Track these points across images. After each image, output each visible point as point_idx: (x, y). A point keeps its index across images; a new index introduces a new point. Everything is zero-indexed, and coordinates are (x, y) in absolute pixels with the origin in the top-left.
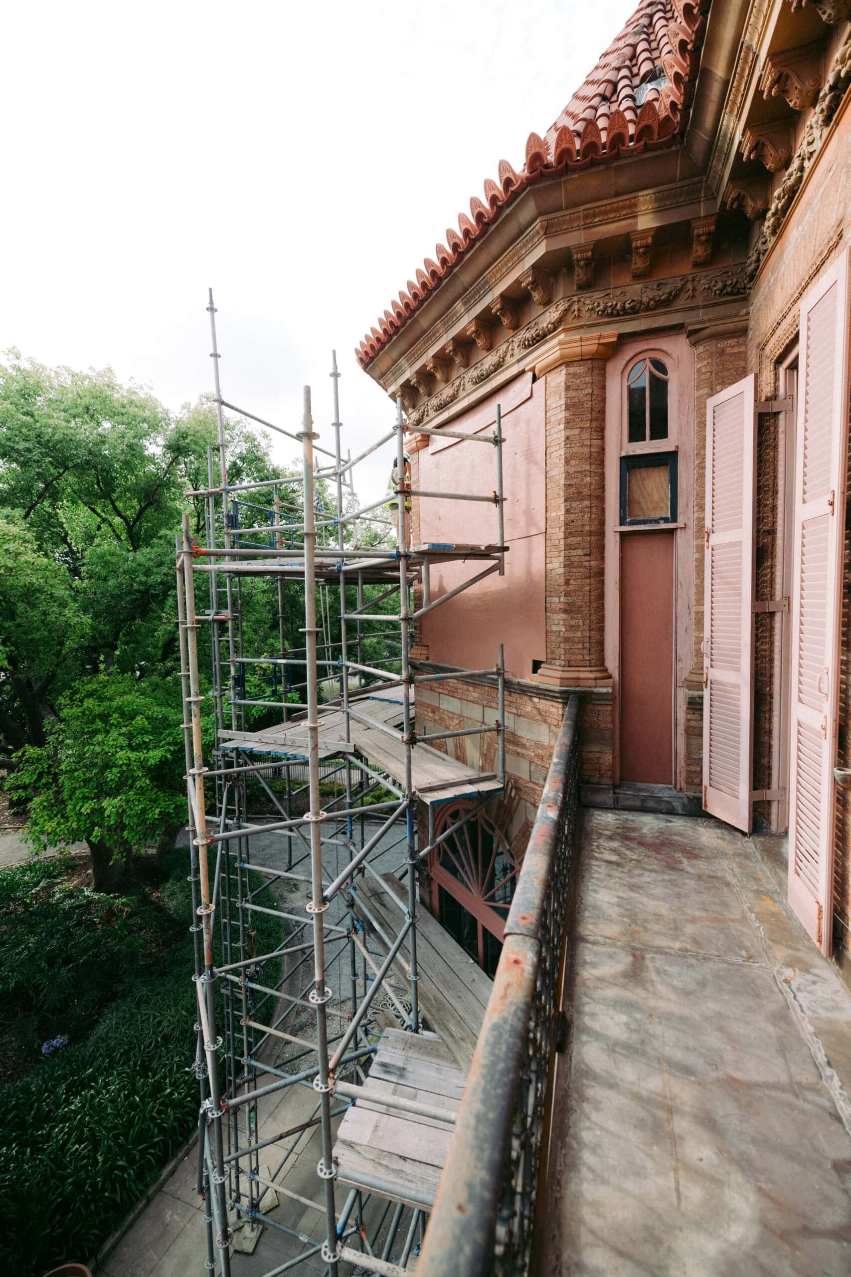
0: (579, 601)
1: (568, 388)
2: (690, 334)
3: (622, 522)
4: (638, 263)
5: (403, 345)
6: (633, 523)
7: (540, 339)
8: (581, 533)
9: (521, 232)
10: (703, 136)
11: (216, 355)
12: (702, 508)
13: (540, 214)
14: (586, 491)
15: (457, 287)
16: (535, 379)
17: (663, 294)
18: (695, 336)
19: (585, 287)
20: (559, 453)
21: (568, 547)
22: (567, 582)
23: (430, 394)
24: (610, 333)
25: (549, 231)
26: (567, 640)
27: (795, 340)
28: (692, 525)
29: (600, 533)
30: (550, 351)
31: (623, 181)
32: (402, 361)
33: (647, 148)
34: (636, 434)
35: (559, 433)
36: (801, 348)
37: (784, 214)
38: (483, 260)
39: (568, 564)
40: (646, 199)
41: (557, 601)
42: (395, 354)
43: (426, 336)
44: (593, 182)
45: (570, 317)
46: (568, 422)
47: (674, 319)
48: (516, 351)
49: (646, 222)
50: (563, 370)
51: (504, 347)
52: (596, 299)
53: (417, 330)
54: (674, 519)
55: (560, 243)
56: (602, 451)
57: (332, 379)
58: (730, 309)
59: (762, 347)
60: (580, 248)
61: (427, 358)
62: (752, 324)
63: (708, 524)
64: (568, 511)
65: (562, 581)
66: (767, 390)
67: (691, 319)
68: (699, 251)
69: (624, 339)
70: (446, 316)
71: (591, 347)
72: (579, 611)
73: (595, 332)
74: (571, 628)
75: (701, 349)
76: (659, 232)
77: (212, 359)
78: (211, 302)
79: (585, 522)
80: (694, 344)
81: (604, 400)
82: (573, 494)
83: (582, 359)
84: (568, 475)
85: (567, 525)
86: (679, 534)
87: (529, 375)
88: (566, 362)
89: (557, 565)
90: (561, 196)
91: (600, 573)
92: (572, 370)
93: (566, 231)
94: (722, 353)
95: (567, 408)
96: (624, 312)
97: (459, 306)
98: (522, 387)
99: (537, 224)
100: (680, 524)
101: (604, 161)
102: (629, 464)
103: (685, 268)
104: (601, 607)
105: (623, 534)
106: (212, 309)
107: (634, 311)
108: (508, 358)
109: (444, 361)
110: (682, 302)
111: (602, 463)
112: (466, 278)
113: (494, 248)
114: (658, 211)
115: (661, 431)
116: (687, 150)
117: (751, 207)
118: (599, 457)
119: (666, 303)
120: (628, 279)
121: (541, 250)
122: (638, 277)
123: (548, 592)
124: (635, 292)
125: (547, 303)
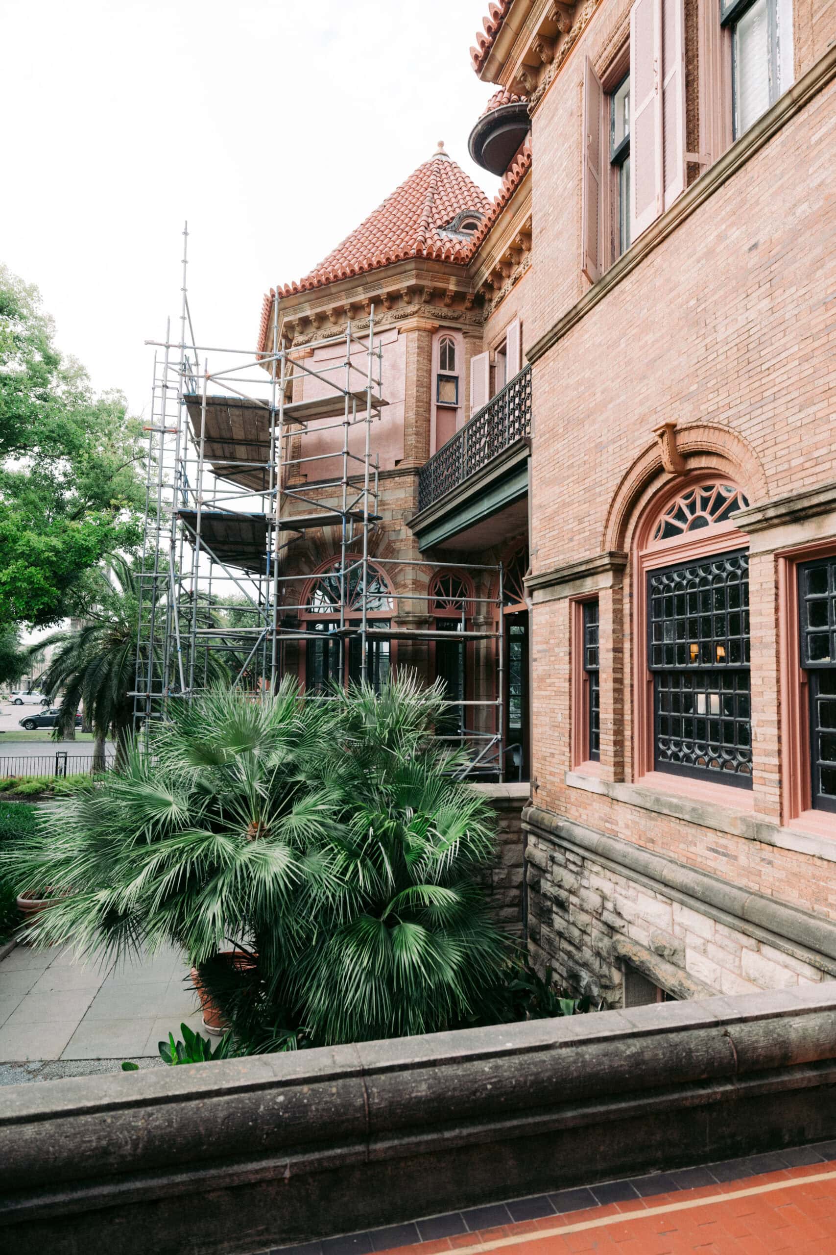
0: (421, 430)
1: (418, 340)
2: (465, 333)
3: (438, 401)
4: (447, 300)
5: (313, 296)
6: (442, 402)
7: (405, 316)
8: (422, 401)
9: (405, 272)
10: (474, 269)
11: (185, 262)
12: (468, 400)
13: (416, 269)
14: (425, 384)
15: (364, 281)
16: (399, 333)
17: (455, 315)
19: (426, 302)
20: (413, 367)
21: (417, 406)
22: (416, 422)
23: (318, 328)
24: (437, 323)
25: (418, 276)
26: (416, 447)
27: (505, 339)
28: (464, 407)
29: (429, 403)
30: (412, 322)
31: (447, 270)
32: (307, 304)
33: (456, 264)
34: (443, 367)
35: (414, 358)
36: (507, 341)
37: (499, 303)
38: (382, 275)
39: (417, 414)
40: (453, 279)
41: (410, 431)
42: (302, 299)
43: (331, 297)
44: (437, 267)
45: (420, 312)
46: (418, 354)
47: (459, 326)
48: (389, 319)
49: (452, 287)
50: (417, 333)
51: (382, 315)
52: (429, 308)
53: (327, 292)
54: (457, 404)
55: (421, 282)
58: (478, 328)
59: (489, 344)
60: (428, 287)
61: (328, 307)
62: (485, 336)
63: (471, 404)
64: (417, 391)
65: (414, 421)
66: (492, 359)
67: (466, 328)
68: (468, 304)
69: (442, 327)
70: (349, 292)
71: (429, 326)
72: (421, 435)
73: (430, 321)
74: (418, 442)
75: (467, 340)
76: (456, 292)
77: (183, 264)
78: (186, 229)
79: (424, 397)
80: (465, 338)
81: (431, 349)
82: (420, 384)
83: (425, 330)
84: (418, 376)
85: (417, 397)
86: (459, 410)
87: (396, 331)
88: (418, 329)
89: (412, 415)
90: (425, 267)
91: (429, 421)
92: (421, 333)
93: (425, 279)
94: (474, 343)
95: (418, 348)
96: (441, 317)
97: (360, 289)
98: (393, 335)
99: (414, 272)
100: (459, 406)
101: (443, 262)
102: (441, 378)
103: (462, 308)
104: (429, 436)
105: (438, 406)
106: (186, 234)
107: (445, 318)
108: (384, 320)
109: (339, 312)
110: (461, 320)
111: (430, 375)
112: (369, 279)
113: (390, 273)
114: (457, 285)
115: (452, 368)
116: (468, 270)
117: (487, 296)
118: (429, 371)
119: (456, 319)
120: (442, 305)
121: (413, 282)
122: (447, 306)
123: (406, 427)
124: (445, 311)
125: (409, 303)
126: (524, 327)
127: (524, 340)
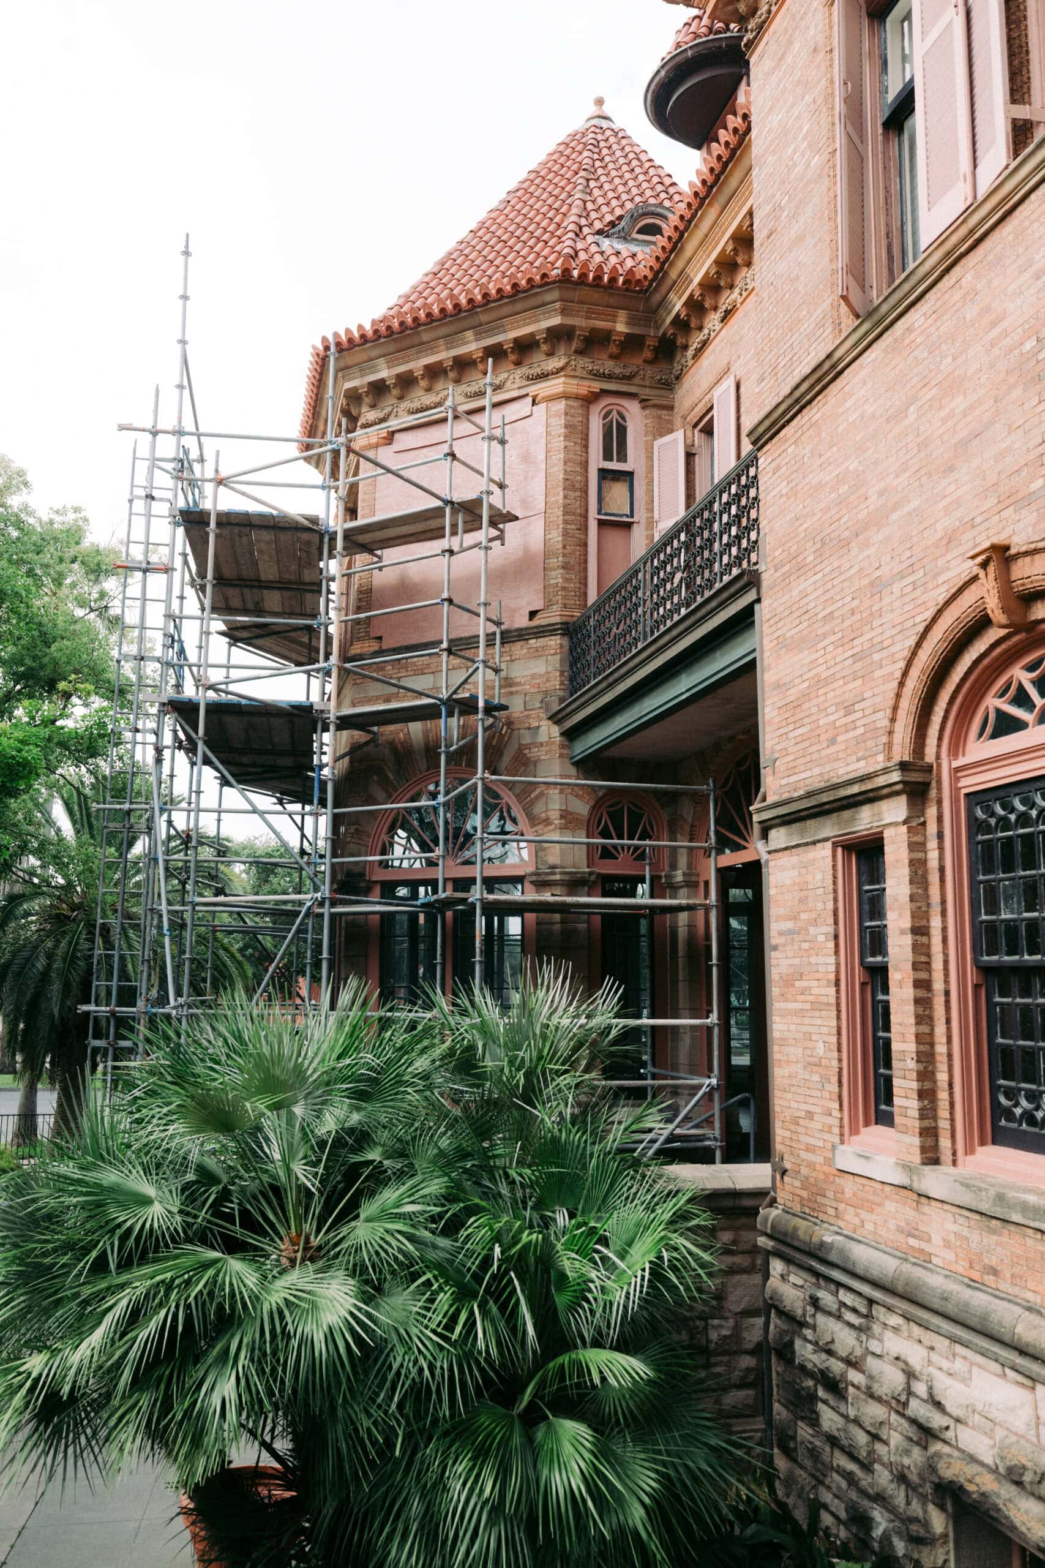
0: (572, 561)
1: (566, 414)
2: (642, 401)
3: (599, 513)
4: (613, 349)
5: (392, 347)
6: (606, 514)
7: (544, 376)
8: (574, 514)
9: (544, 305)
10: (657, 297)
12: (651, 510)
13: (561, 300)
14: (578, 485)
15: (474, 321)
16: (534, 403)
17: (627, 372)
18: (644, 403)
19: (579, 352)
20: (558, 457)
21: (565, 522)
22: (564, 547)
23: (401, 398)
24: (597, 386)
25: (563, 312)
26: (564, 588)
27: (711, 408)
28: (643, 521)
29: (585, 516)
30: (556, 385)
31: (612, 301)
32: (382, 360)
33: (627, 290)
34: (607, 457)
35: (559, 443)
36: (715, 412)
37: (700, 351)
38: (506, 310)
39: (566, 534)
40: (622, 315)
41: (553, 562)
42: (374, 353)
43: (421, 347)
44: (595, 295)
45: (569, 368)
46: (566, 436)
47: (633, 389)
48: (517, 380)
49: (621, 327)
50: (564, 402)
51: (505, 375)
52: (583, 362)
53: (416, 340)
54: (632, 516)
55: (570, 321)
56: (587, 461)
58: (663, 393)
59: (685, 418)
60: (582, 329)
61: (417, 365)
62: (676, 404)
63: (656, 517)
64: (565, 497)
65: (560, 546)
66: (689, 441)
67: (645, 392)
68: (648, 354)
69: (604, 393)
70: (451, 339)
71: (583, 391)
72: (570, 569)
73: (586, 383)
74: (566, 580)
75: (647, 412)
76: (627, 335)
77: (181, 302)
78: (187, 246)
79: (576, 506)
80: (643, 408)
81: (588, 428)
82: (569, 486)
83: (577, 397)
84: (565, 472)
85: (565, 506)
86: (635, 527)
87: (529, 400)
88: (566, 396)
89: (556, 537)
90: (575, 295)
91: (586, 545)
92: (570, 403)
93: (576, 316)
94: (660, 417)
95: (566, 427)
96: (604, 375)
97: (469, 335)
98: (523, 407)
99: (558, 305)
100: (635, 519)
101: (604, 287)
102: (604, 474)
103: (638, 361)
104: (586, 569)
105: (599, 520)
106: (187, 253)
107: (609, 377)
108: (509, 383)
109: (434, 372)
110: (636, 380)
111: (587, 470)
112: (484, 318)
113: (519, 306)
114: (628, 324)
115: (622, 457)
116: (648, 299)
117: (680, 341)
118: (585, 465)
119: (627, 378)
120: (605, 357)
121: (556, 321)
122: (612, 357)
123: (547, 555)
124: (609, 366)
125: (550, 354)
126: (742, 390)
127: (742, 410)
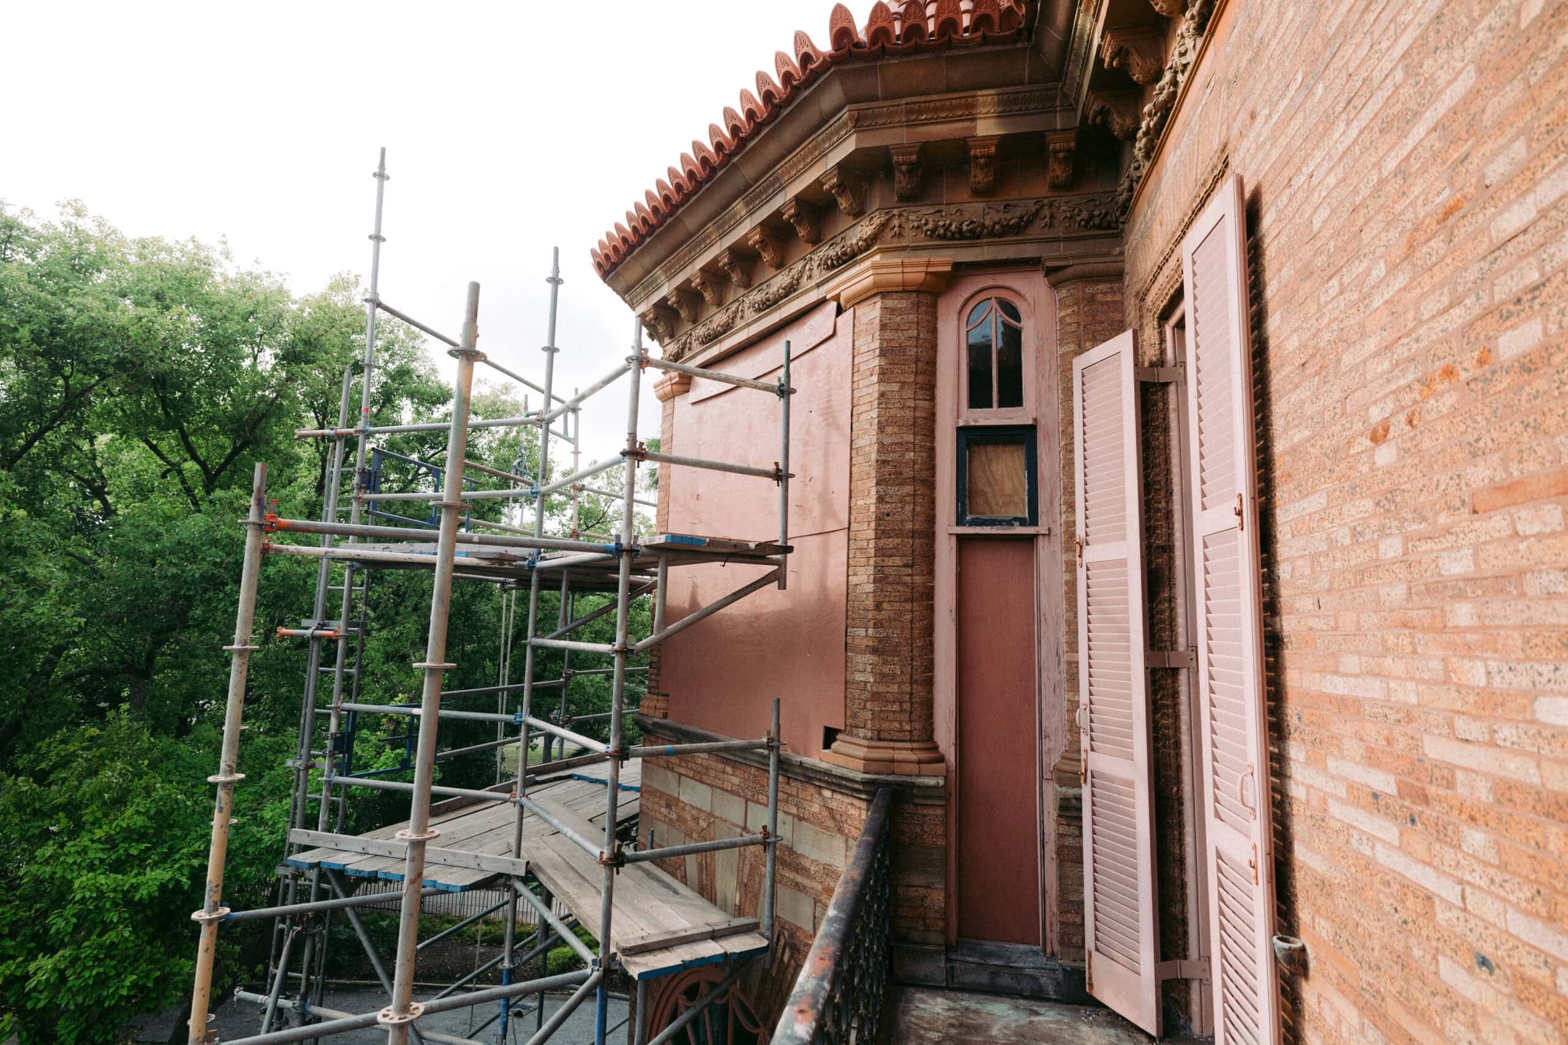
0: (895, 635)
1: (883, 327)
2: (1049, 272)
3: (960, 522)
4: (979, 177)
5: (659, 250)
6: (975, 523)
7: (847, 259)
8: (900, 533)
9: (824, 120)
10: (1054, 35)
11: (378, 238)
12: (1071, 507)
13: (849, 101)
14: (908, 472)
15: (737, 181)
16: (840, 311)
17: (1012, 218)
18: (1056, 276)
19: (910, 198)
20: (870, 415)
21: (880, 552)
22: (878, 606)
24: (943, 260)
25: (859, 124)
26: (876, 696)
28: (1058, 531)
29: (929, 535)
31: (957, 75)
32: (658, 271)
33: (986, 40)
34: (978, 398)
35: (870, 388)
37: (1157, 135)
38: (772, 149)
39: (881, 578)
40: (986, 100)
41: (863, 635)
42: (647, 261)
43: (694, 241)
44: (918, 72)
45: (888, 234)
46: (883, 373)
47: (1029, 251)
48: (816, 272)
49: (987, 127)
50: (878, 303)
51: (799, 266)
52: (918, 216)
53: (679, 233)
54: (1034, 520)
55: (874, 140)
56: (931, 417)
57: (549, 287)
58: (1100, 245)
59: (1142, 297)
60: (902, 149)
61: (693, 270)
62: (1127, 267)
63: (1080, 531)
64: (880, 499)
65: (870, 603)
66: (1150, 354)
67: (1048, 253)
68: (1058, 171)
69: (960, 271)
70: (721, 218)
71: (916, 275)
72: (896, 652)
73: (923, 257)
74: (883, 678)
75: (1063, 293)
76: (1004, 141)
77: (372, 243)
78: (382, 165)
79: (906, 517)
80: (1055, 285)
81: (934, 347)
82: (888, 474)
83: (905, 290)
84: (882, 447)
85: (879, 519)
86: (1041, 543)
87: (833, 305)
88: (881, 291)
89: (864, 579)
90: (876, 83)
91: (929, 594)
92: (890, 303)
93: (883, 127)
94: (1092, 299)
95: (883, 353)
96: (960, 235)
97: (739, 206)
98: (825, 320)
99: (845, 114)
100: (1041, 529)
102: (970, 438)
103: (1040, 189)
104: (929, 647)
105: (961, 539)
106: (381, 176)
107: (973, 235)
108: (804, 280)
109: (715, 276)
110: (1034, 231)
111: (931, 434)
112: (749, 171)
113: (788, 136)
114: (1002, 116)
115: (1012, 396)
116: (1037, 49)
117: (1118, 124)
118: (928, 426)
119: (1016, 230)
120: (966, 195)
121: (848, 147)
122: (979, 193)
123: (850, 619)
124: (975, 211)
125: (858, 213)
126: (1268, 221)
